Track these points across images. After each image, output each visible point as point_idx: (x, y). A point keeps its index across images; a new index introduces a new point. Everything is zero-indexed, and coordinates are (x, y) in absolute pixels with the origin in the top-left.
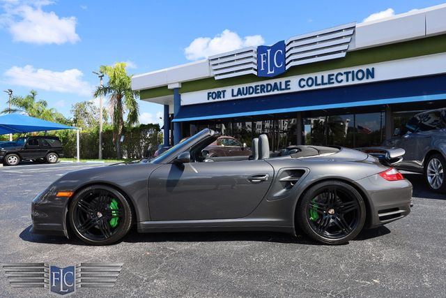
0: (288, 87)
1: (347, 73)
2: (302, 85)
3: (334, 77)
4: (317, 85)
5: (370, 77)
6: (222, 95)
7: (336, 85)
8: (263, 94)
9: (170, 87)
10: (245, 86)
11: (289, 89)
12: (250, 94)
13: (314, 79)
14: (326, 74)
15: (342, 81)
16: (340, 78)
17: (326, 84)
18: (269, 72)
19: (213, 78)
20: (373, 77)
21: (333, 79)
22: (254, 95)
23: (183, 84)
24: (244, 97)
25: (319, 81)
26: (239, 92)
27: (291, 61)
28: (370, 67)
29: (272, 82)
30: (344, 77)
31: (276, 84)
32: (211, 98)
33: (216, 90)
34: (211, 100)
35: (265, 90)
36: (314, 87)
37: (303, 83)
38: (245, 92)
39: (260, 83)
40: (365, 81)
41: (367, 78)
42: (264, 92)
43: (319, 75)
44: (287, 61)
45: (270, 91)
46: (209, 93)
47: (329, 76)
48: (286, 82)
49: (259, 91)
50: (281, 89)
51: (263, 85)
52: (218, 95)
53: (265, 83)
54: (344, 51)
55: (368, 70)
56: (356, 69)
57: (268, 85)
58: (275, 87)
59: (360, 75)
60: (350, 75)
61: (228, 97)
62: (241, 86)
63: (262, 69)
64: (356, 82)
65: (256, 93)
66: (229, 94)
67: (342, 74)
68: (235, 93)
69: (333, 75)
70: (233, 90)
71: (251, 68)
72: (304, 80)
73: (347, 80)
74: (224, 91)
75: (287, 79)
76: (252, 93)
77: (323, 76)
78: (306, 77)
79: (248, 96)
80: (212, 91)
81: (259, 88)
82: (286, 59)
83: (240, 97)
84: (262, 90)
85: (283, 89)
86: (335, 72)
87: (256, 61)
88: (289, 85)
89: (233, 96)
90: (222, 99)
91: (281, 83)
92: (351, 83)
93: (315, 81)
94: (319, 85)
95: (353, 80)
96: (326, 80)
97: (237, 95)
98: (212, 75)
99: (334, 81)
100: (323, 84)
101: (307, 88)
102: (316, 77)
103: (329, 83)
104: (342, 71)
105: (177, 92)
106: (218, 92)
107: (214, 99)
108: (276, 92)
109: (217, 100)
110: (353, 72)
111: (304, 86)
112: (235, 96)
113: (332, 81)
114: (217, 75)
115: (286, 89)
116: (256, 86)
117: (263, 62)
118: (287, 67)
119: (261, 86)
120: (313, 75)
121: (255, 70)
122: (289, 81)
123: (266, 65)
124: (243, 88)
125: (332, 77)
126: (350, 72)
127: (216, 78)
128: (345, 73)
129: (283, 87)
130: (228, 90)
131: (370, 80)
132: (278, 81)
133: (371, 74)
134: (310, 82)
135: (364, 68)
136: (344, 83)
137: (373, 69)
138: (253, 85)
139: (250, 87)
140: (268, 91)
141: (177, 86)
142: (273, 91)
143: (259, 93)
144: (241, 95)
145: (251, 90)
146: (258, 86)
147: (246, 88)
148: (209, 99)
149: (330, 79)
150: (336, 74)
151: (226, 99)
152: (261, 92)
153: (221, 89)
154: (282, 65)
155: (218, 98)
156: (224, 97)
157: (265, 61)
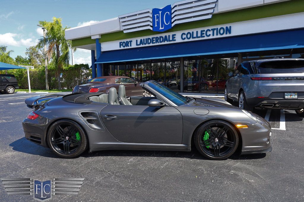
0: (174, 39)
1: (213, 30)
2: (183, 38)
3: (205, 32)
4: (193, 38)
5: (228, 32)
7: (206, 38)
8: (157, 44)
9: (92, 38)
11: (175, 40)
12: (148, 43)
13: (191, 33)
14: (199, 30)
15: (210, 35)
16: (208, 33)
17: (199, 37)
18: (161, 28)
20: (230, 33)
21: (204, 34)
22: (151, 45)
23: (102, 35)
24: (144, 46)
25: (195, 35)
26: (141, 42)
27: (175, 20)
28: (228, 26)
29: (163, 35)
30: (211, 33)
31: (166, 36)
32: (122, 46)
33: (125, 41)
34: (122, 48)
35: (159, 41)
36: (191, 40)
37: (184, 36)
38: (145, 43)
39: (155, 36)
40: (225, 35)
41: (226, 34)
42: (158, 42)
44: (173, 20)
45: (162, 42)
46: (120, 43)
47: (202, 31)
48: (173, 35)
49: (155, 41)
50: (170, 41)
51: (157, 37)
52: (127, 44)
53: (158, 36)
55: (227, 27)
56: (219, 27)
57: (161, 37)
58: (166, 39)
59: (222, 31)
60: (215, 31)
61: (134, 46)
62: (142, 38)
63: (156, 26)
64: (219, 36)
65: (153, 43)
66: (134, 43)
67: (210, 31)
68: (139, 43)
69: (204, 31)
70: (137, 41)
71: (148, 25)
72: (184, 34)
73: (213, 35)
74: (131, 41)
75: (173, 33)
76: (150, 43)
77: (197, 32)
78: (186, 32)
79: (147, 45)
80: (122, 41)
81: (155, 39)
82: (172, 18)
83: (141, 46)
84: (157, 41)
85: (171, 41)
86: (206, 29)
87: (151, 20)
88: (175, 37)
89: (137, 45)
90: (130, 47)
91: (169, 36)
92: (215, 37)
93: (192, 35)
94: (195, 38)
95: (217, 35)
96: (199, 35)
97: (140, 45)
98: (122, 30)
99: (205, 35)
100: (197, 37)
101: (186, 40)
102: (193, 32)
103: (202, 36)
104: (210, 28)
105: (98, 42)
106: (127, 42)
107: (124, 47)
108: (166, 43)
109: (126, 48)
110: (217, 29)
111: (185, 38)
112: (138, 45)
114: (125, 30)
115: (173, 40)
116: (153, 38)
117: (156, 20)
118: (173, 25)
119: (156, 38)
120: (191, 31)
121: (151, 26)
122: (175, 35)
123: (158, 23)
124: (144, 39)
125: (203, 32)
126: (215, 29)
127: (125, 32)
128: (212, 30)
129: (171, 39)
130: (134, 40)
131: (228, 35)
132: (167, 34)
133: (229, 30)
134: (189, 36)
135: (224, 26)
136: (211, 37)
137: (230, 27)
138: (151, 37)
139: (148, 39)
140: (161, 42)
141: (98, 37)
142: (164, 42)
143: (154, 43)
144: (143, 44)
145: (149, 41)
146: (154, 38)
147: (146, 39)
148: (120, 47)
149: (202, 34)
150: (206, 30)
151: (132, 47)
152: (156, 43)
153: (128, 40)
154: (169, 23)
155: (127, 46)
156: (131, 46)
157: (158, 20)
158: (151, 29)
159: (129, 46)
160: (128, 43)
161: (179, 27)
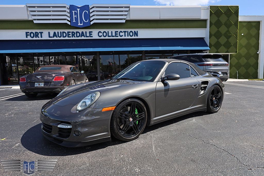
0: (91, 35)
1: (125, 32)
3: (118, 33)
4: (109, 36)
6: (40, 35)
7: (119, 38)
8: (74, 38)
10: (60, 31)
11: (92, 37)
12: (63, 37)
14: (114, 31)
16: (121, 34)
17: (114, 36)
18: (79, 24)
19: (32, 21)
21: (117, 34)
22: (67, 38)
24: (58, 38)
25: (110, 34)
26: (55, 34)
28: (136, 30)
29: (80, 31)
30: (123, 34)
31: (82, 32)
32: (29, 36)
33: (34, 31)
34: (29, 38)
35: (75, 35)
36: (107, 38)
37: (100, 34)
38: (60, 35)
39: (71, 31)
40: (133, 37)
41: (135, 36)
42: (75, 37)
43: (110, 31)
44: (91, 19)
45: (79, 37)
46: (27, 33)
47: (116, 32)
48: (90, 32)
49: (71, 36)
50: (87, 37)
52: (36, 35)
53: (75, 31)
54: (124, 19)
55: (135, 31)
57: (77, 32)
58: (82, 34)
59: (131, 34)
60: (126, 33)
62: (56, 31)
63: (74, 21)
64: (129, 37)
65: (68, 37)
66: (46, 35)
67: (122, 32)
68: (52, 35)
69: (118, 32)
70: (49, 33)
71: (65, 19)
72: (101, 33)
73: (125, 36)
74: (41, 33)
75: (91, 30)
76: (65, 37)
77: (112, 32)
78: (102, 31)
79: (62, 38)
81: (71, 34)
82: (90, 17)
83: (55, 38)
84: (73, 35)
85: (88, 37)
86: (119, 30)
87: (69, 15)
89: (50, 37)
90: (40, 39)
91: (86, 32)
92: (127, 37)
93: (107, 34)
94: (110, 36)
95: (128, 36)
96: (114, 34)
97: (53, 37)
99: (118, 35)
100: (112, 36)
101: (103, 38)
102: (108, 32)
104: (123, 30)
106: (36, 33)
107: (33, 37)
108: (83, 38)
109: (35, 38)
110: (128, 31)
111: (101, 36)
112: (51, 37)
113: (117, 35)
114: (35, 20)
116: (68, 32)
117: (74, 16)
118: (92, 23)
119: (72, 32)
120: (106, 30)
121: (69, 21)
122: (92, 32)
123: (76, 19)
124: (58, 32)
125: (117, 33)
126: (126, 32)
128: (124, 32)
130: (45, 32)
131: (136, 37)
132: (84, 31)
133: (136, 34)
134: (105, 34)
135: (133, 30)
136: (123, 37)
137: (137, 31)
138: (66, 31)
139: (63, 32)
140: (77, 37)
142: (81, 37)
143: (70, 37)
144: (57, 37)
145: (65, 35)
146: (70, 32)
147: (61, 32)
148: (27, 37)
149: (116, 34)
150: (119, 32)
151: (44, 38)
152: (72, 37)
153: (38, 31)
154: (88, 21)
155: (36, 37)
156: (41, 37)
157: (76, 16)
158: (69, 23)
159: (38, 37)
160: (38, 34)
161: (96, 26)
